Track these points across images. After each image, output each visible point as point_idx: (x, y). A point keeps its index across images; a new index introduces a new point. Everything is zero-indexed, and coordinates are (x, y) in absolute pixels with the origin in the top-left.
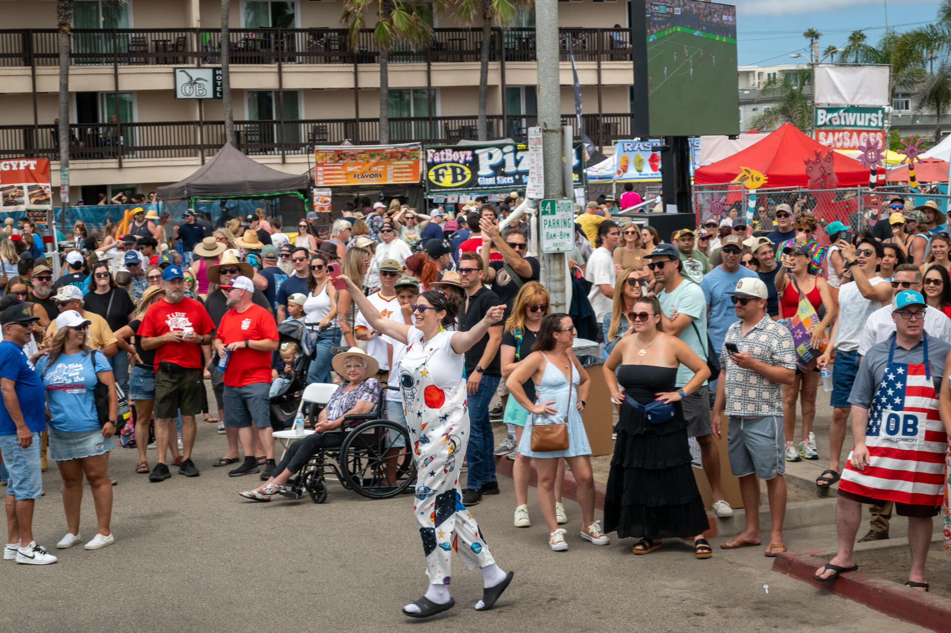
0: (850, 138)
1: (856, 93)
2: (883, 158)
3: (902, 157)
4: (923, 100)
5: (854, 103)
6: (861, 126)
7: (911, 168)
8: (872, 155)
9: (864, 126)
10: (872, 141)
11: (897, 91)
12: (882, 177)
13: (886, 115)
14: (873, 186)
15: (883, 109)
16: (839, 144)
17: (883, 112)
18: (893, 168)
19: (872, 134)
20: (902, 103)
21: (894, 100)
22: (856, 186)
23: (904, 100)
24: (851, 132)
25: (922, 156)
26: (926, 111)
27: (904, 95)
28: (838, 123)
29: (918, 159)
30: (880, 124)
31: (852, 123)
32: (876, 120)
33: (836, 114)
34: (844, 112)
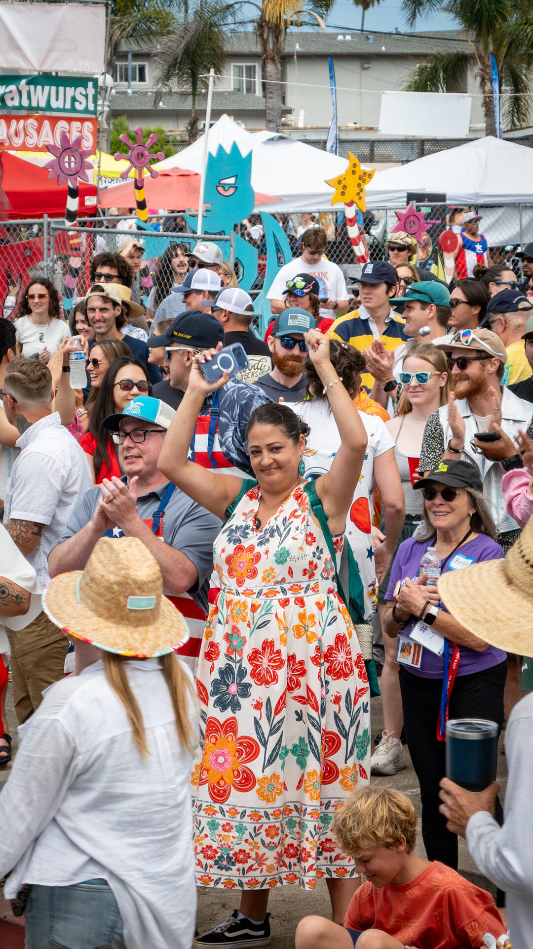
0: (38, 131)
1: (50, 51)
2: (90, 167)
3: (124, 165)
4: (173, 66)
5: (46, 68)
6: (58, 110)
7: (138, 186)
8: (70, 162)
9: (64, 110)
10: (73, 137)
11: (124, 47)
12: (90, 201)
13: (100, 90)
14: (71, 216)
15: (95, 81)
16: (18, 142)
17: (96, 86)
18: (110, 186)
19: (76, 125)
20: (134, 69)
21: (119, 64)
22: (41, 216)
23: (137, 64)
24: (40, 120)
25: (157, 167)
26: (174, 85)
27: (137, 56)
28: (16, 103)
29: (151, 171)
30: (91, 107)
31: (43, 104)
32: (83, 98)
33: (12, 87)
34: (28, 83)
